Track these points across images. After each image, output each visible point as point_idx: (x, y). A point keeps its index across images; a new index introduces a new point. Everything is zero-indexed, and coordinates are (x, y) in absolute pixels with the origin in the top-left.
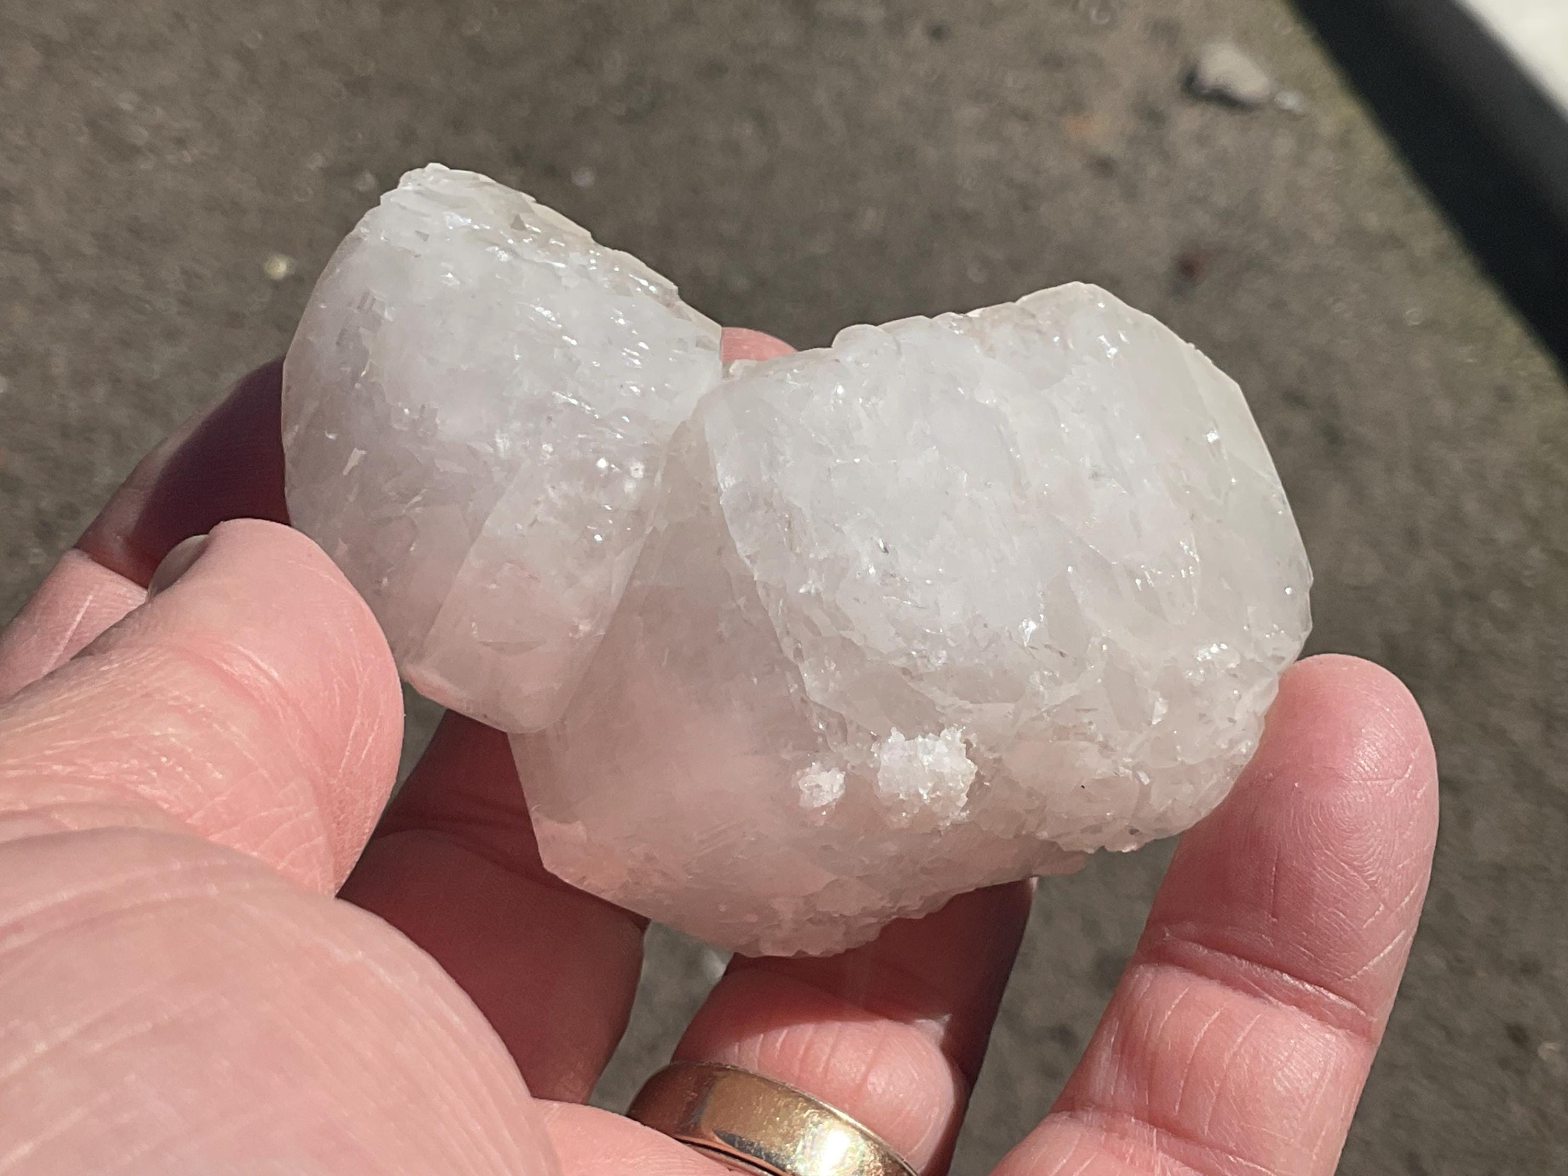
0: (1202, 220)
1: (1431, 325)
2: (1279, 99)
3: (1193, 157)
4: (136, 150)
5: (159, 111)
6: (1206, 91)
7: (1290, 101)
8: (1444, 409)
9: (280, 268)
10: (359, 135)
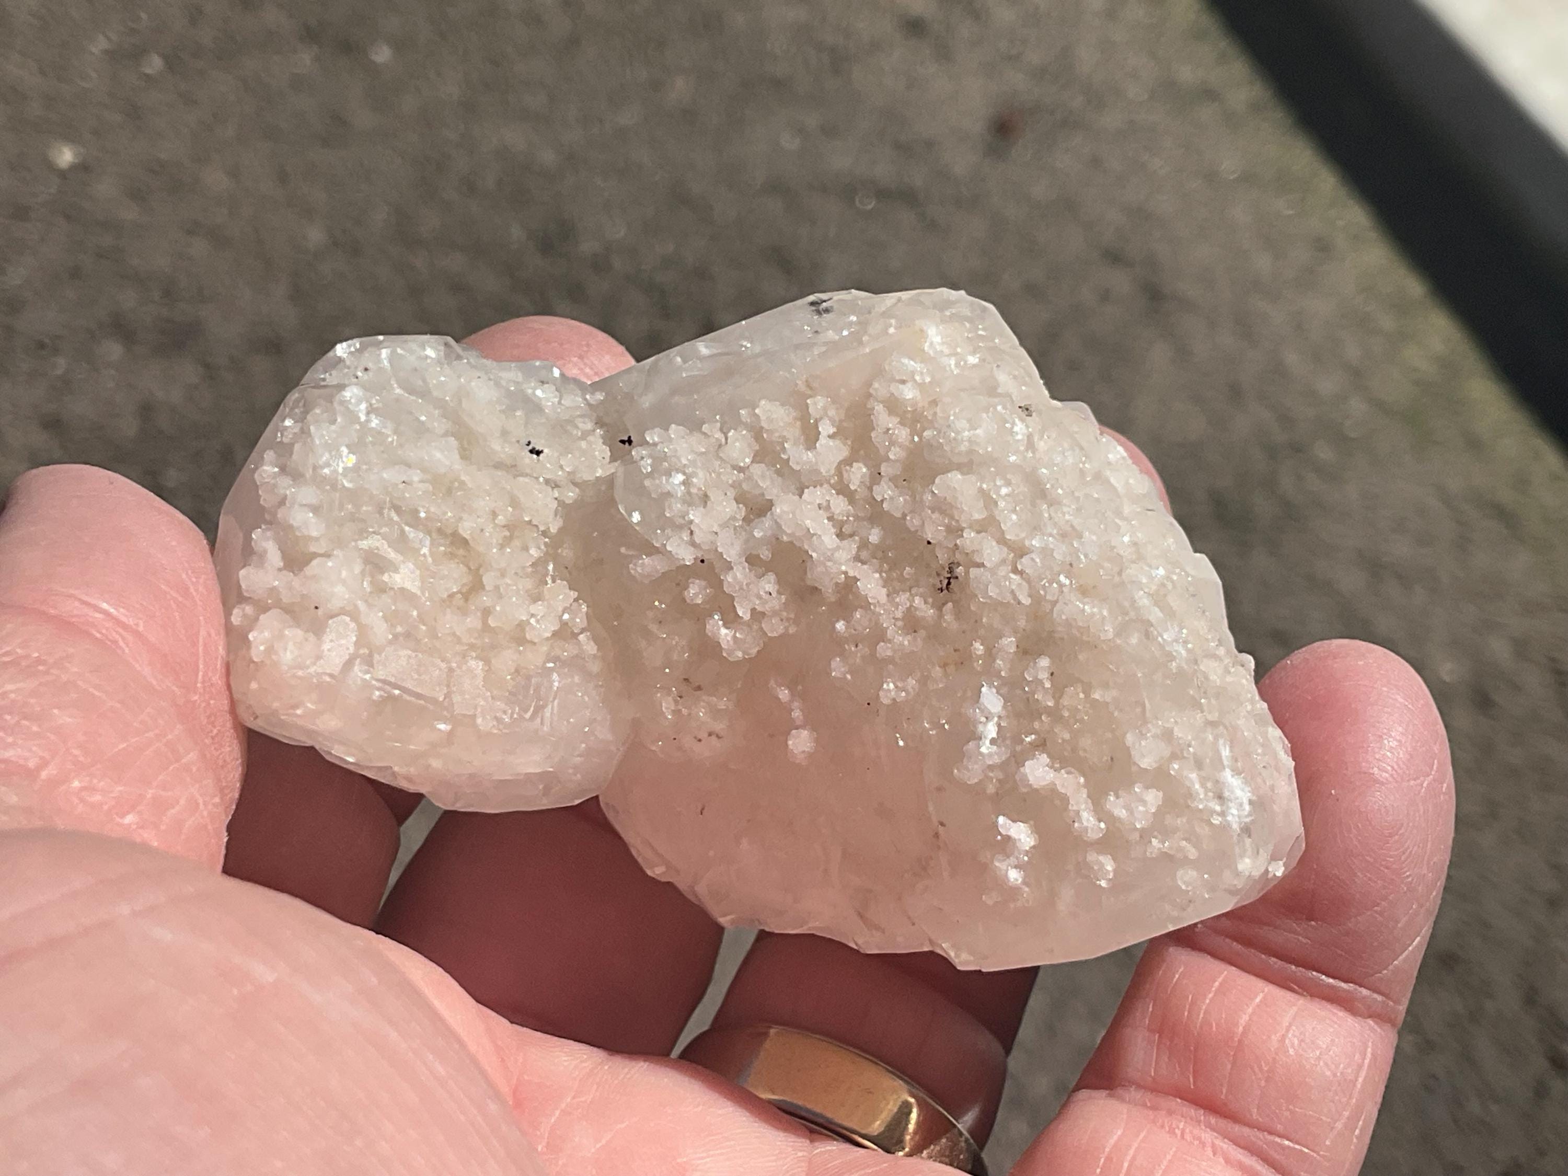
0: (1016, 81)
1: (1248, 179)
3: (1004, 15)
8: (1263, 263)
9: (66, 156)
10: (144, 16)
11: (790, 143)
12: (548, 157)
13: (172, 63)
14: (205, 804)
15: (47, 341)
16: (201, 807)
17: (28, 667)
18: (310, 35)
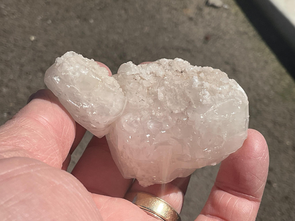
0: (209, 29)
1: (252, 49)
2: (224, 6)
3: (208, 17)
4: (5, 15)
5: (9, 8)
6: (210, 5)
7: (226, 7)
8: (255, 65)
9: (33, 38)
10: (48, 13)
11: (167, 40)
12: (122, 41)
13: (53, 21)
14: (59, 159)
15: (28, 72)
16: (58, 160)
17: (30, 130)
18: (79, 17)
